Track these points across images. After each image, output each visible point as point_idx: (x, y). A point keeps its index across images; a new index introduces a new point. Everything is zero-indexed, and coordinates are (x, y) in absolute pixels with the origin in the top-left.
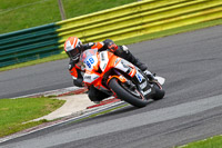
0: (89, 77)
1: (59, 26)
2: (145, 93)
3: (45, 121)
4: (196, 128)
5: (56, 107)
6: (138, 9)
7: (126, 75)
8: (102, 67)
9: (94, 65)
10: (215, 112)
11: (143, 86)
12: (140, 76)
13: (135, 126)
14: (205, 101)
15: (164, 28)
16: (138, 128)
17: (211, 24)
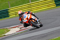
0: (25, 21)
1: (9, 10)
2: (39, 25)
3: (5, 35)
4: (45, 37)
5: (8, 31)
6: (30, 5)
7: (34, 20)
8: (28, 18)
9: (26, 17)
10: (51, 33)
11: (38, 23)
12: (38, 20)
13: (29, 37)
14: (48, 30)
15: (37, 10)
16: (30, 37)
17: (50, 9)
